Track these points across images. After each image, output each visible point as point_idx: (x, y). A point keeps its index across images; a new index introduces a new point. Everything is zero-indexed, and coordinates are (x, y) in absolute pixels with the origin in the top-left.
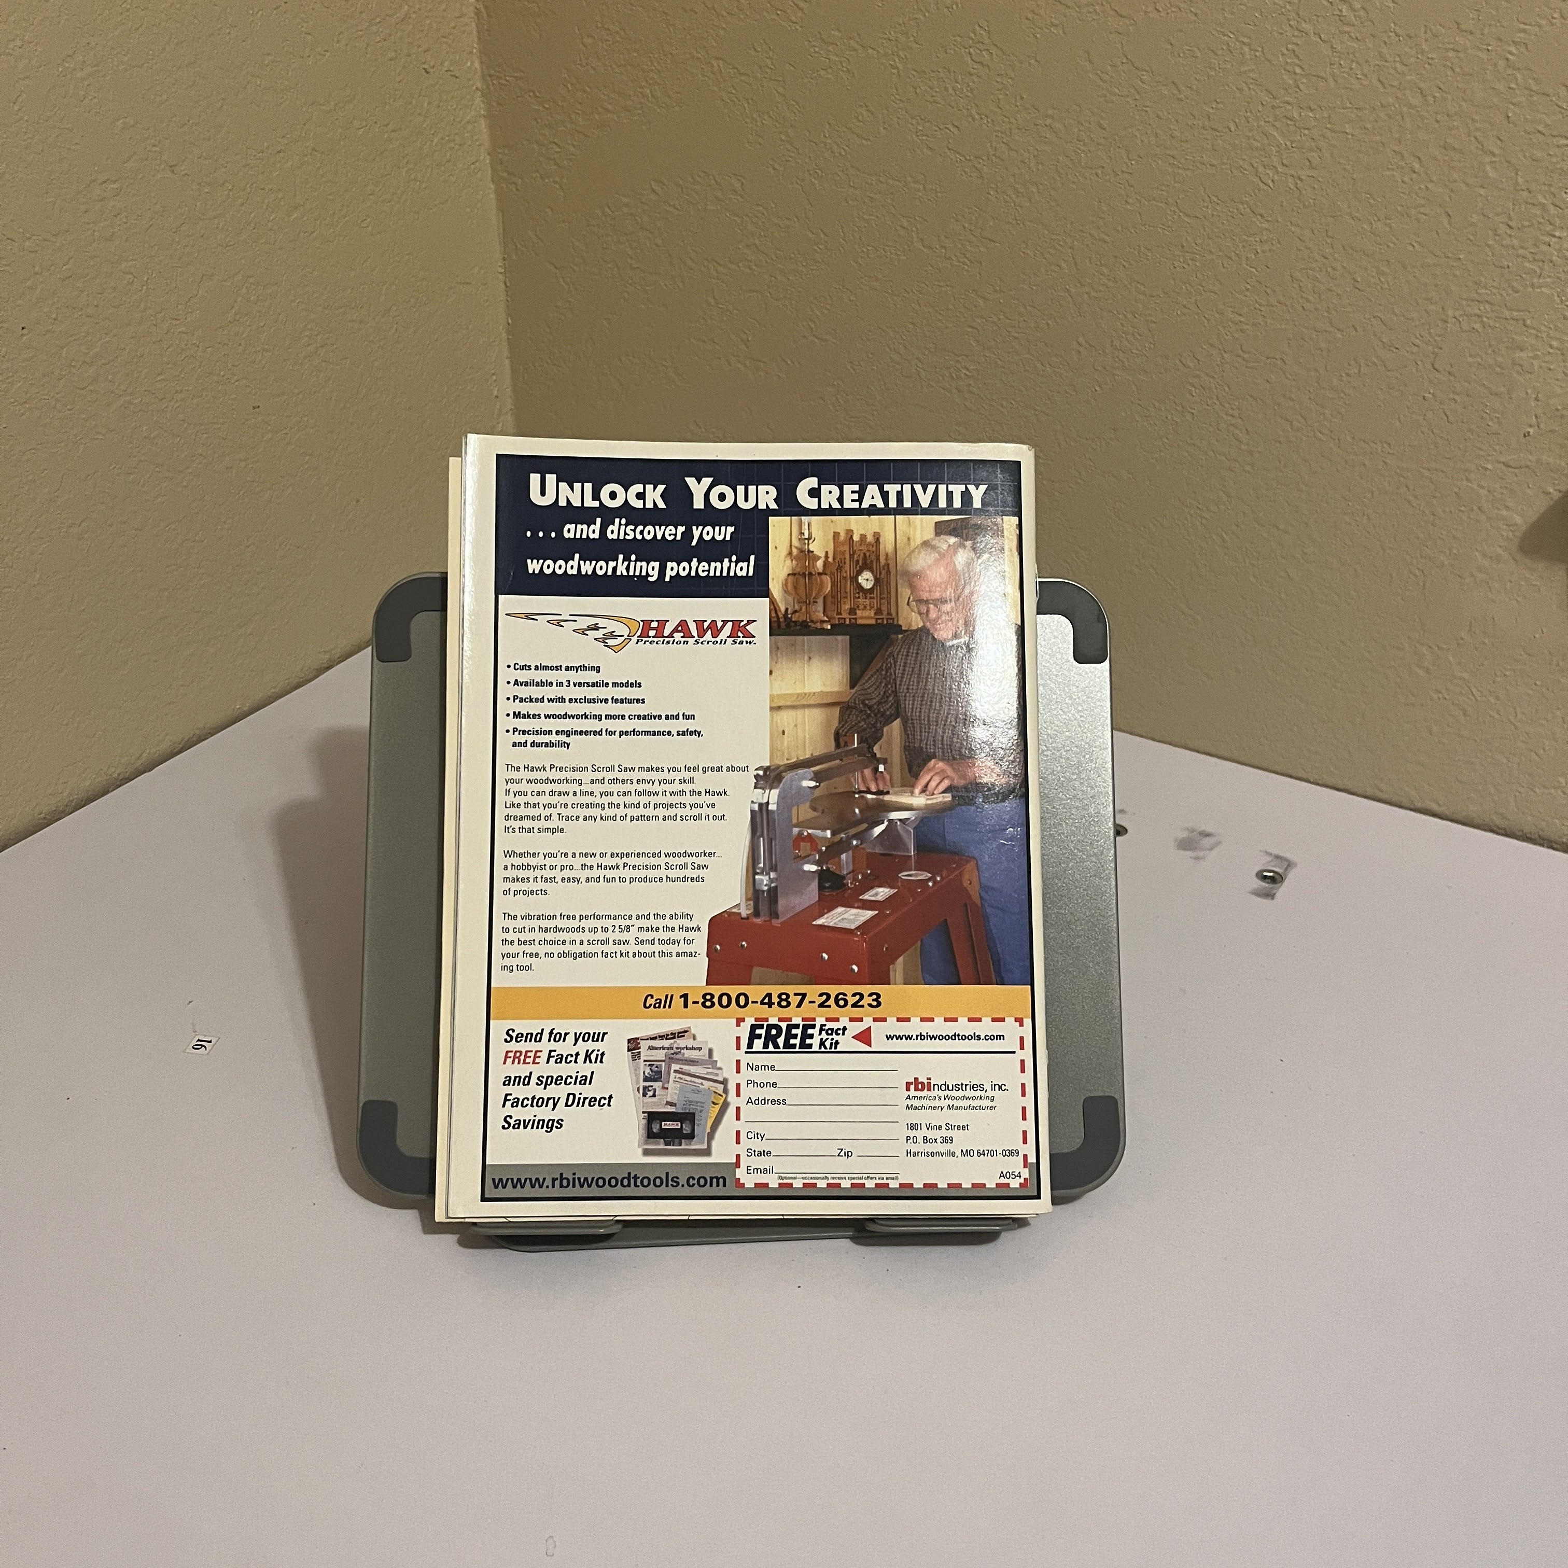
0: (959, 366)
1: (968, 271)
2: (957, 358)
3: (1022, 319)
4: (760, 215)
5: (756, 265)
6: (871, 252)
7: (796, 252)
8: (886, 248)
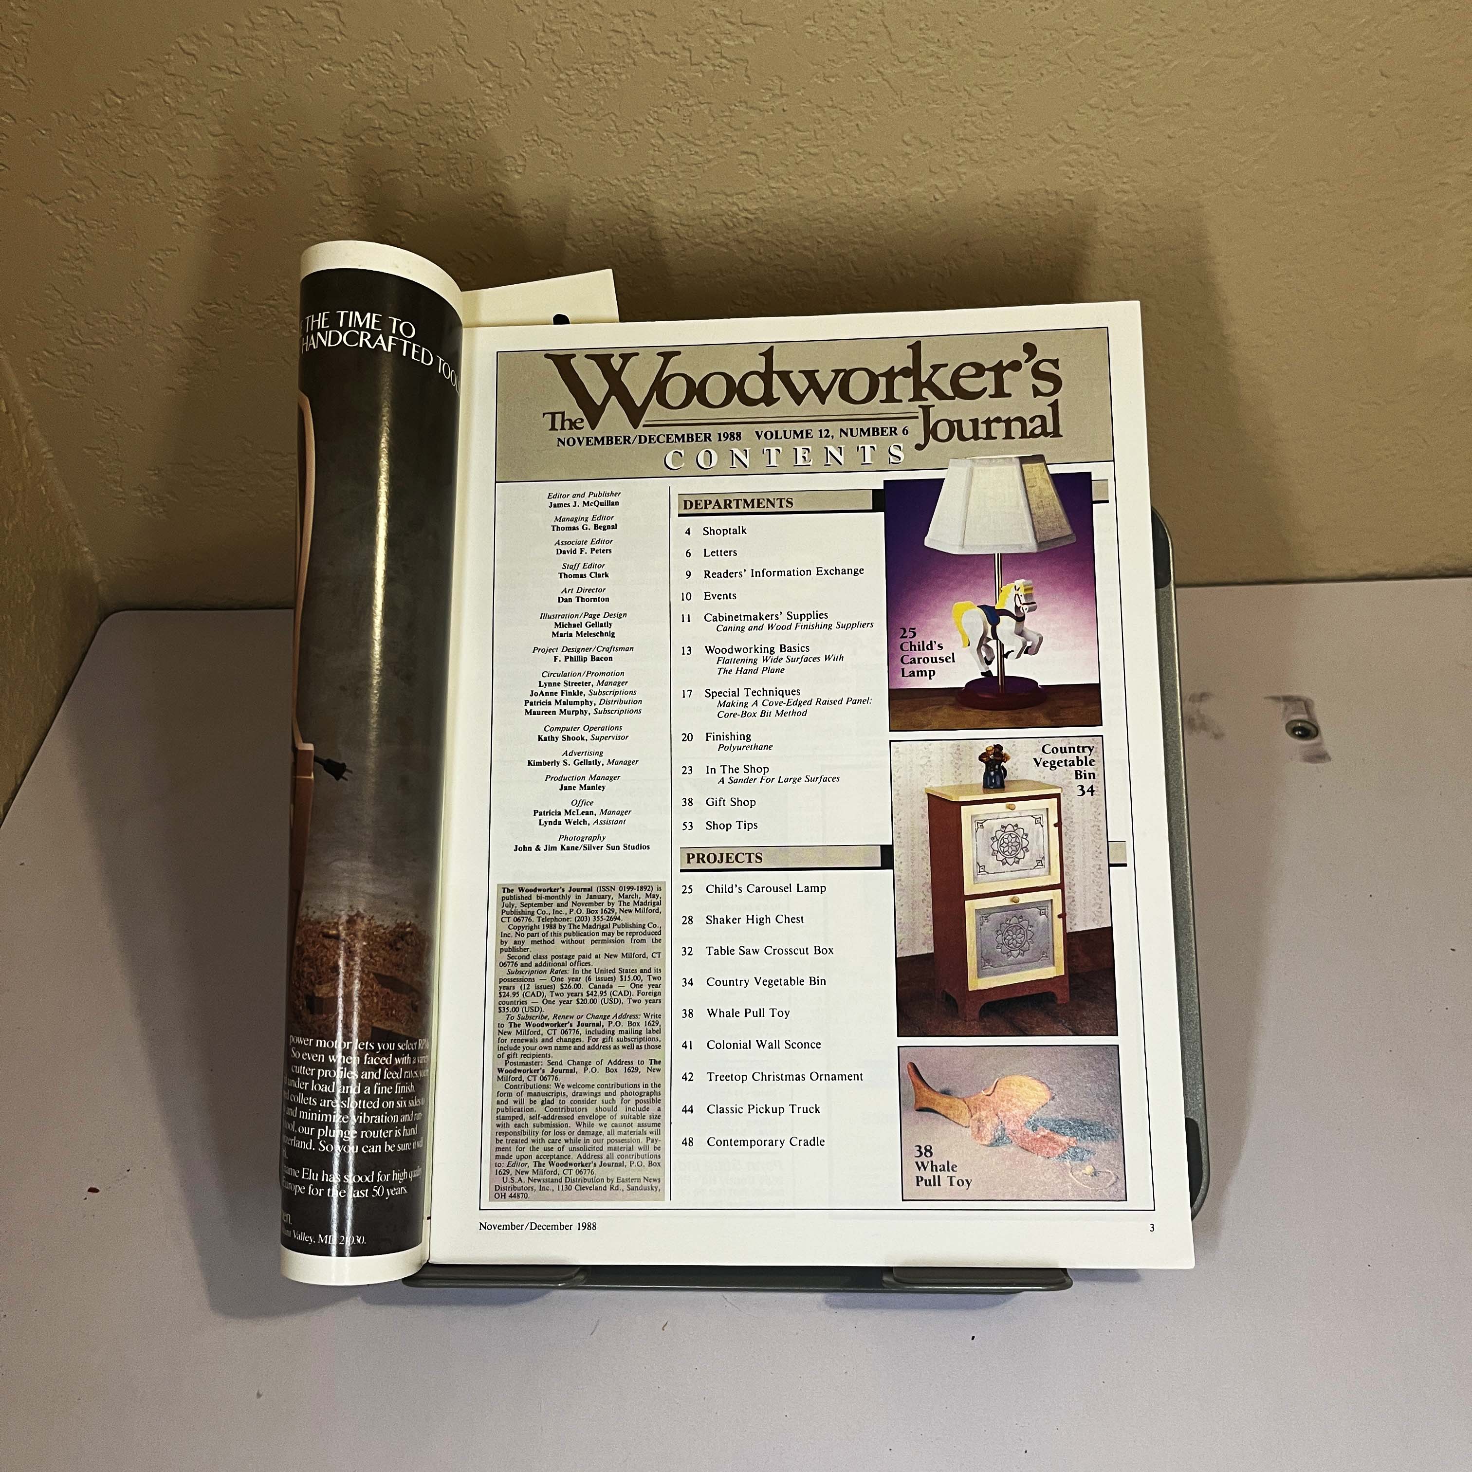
0: (735, 209)
1: (728, 77)
2: (730, 200)
3: (819, 126)
4: (380, 56)
5: (388, 132)
6: (572, 77)
7: (452, 101)
8: (596, 66)
